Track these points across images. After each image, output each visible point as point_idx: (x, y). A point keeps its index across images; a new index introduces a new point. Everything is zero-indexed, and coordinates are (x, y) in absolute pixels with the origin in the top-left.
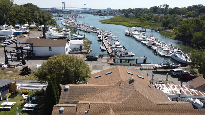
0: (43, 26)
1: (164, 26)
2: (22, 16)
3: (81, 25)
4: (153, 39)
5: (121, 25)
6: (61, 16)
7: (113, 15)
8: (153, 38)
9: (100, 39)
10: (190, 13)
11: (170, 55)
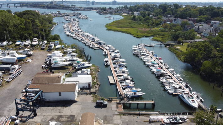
0: (46, 42)
1: (174, 40)
2: (22, 29)
3: (85, 35)
4: (162, 63)
5: (128, 33)
6: (63, 16)
7: (119, 14)
8: (162, 61)
9: (108, 64)
10: (202, 18)
11: (178, 93)
